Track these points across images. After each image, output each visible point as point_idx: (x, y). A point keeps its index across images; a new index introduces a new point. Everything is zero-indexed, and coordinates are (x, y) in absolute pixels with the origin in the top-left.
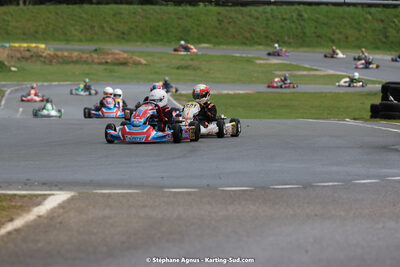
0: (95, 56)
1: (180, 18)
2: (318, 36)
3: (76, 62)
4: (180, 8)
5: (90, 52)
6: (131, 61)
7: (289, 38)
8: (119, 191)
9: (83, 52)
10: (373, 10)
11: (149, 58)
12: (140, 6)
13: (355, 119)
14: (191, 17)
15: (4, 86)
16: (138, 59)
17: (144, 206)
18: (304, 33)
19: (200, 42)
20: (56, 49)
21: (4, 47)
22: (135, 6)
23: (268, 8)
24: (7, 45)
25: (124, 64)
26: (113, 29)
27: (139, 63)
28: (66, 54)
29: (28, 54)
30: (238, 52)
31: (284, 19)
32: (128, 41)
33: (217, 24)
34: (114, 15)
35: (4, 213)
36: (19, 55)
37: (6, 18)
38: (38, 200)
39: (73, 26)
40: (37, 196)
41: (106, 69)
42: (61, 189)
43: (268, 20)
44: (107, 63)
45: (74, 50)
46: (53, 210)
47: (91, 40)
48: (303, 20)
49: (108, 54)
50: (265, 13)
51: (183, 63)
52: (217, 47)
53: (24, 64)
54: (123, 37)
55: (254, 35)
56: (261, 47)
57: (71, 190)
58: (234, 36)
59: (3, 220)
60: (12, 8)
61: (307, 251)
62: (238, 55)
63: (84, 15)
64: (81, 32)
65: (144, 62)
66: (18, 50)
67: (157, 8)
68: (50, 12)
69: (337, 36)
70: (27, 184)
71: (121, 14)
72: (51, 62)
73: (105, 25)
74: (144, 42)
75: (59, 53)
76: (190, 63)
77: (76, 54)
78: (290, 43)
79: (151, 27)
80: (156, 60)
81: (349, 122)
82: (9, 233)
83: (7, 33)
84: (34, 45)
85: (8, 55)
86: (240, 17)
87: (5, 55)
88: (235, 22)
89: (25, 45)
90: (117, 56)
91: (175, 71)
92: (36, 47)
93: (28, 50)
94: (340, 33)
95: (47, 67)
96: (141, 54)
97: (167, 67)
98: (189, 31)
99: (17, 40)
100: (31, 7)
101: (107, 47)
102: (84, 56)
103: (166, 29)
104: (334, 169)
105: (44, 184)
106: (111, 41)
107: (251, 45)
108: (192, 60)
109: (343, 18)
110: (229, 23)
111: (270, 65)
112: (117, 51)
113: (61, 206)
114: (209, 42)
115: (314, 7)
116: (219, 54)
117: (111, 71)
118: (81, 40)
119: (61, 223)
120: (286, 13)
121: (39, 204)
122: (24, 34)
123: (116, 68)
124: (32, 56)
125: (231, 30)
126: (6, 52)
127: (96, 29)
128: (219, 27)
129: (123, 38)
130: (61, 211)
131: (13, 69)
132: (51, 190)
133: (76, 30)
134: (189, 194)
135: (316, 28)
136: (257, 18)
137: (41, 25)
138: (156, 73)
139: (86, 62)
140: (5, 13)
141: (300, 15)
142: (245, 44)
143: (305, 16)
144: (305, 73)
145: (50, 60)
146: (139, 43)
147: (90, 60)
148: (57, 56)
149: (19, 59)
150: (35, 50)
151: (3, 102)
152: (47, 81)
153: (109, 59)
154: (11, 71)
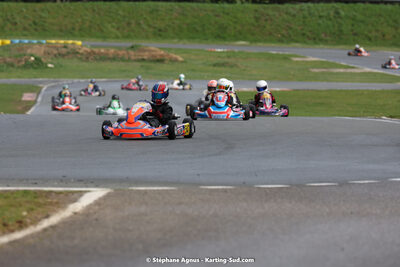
0: (132, 52)
1: (217, 16)
2: (355, 34)
3: (114, 59)
4: (217, 5)
5: (127, 49)
6: (167, 58)
7: (326, 36)
8: (155, 188)
9: (120, 48)
11: (185, 55)
12: (177, 3)
13: (391, 117)
14: (228, 14)
15: (41, 82)
16: (174, 56)
17: (180, 203)
18: (341, 31)
19: (237, 39)
20: (92, 46)
21: (40, 44)
22: (173, 4)
23: (305, 5)
24: (44, 42)
25: (161, 61)
27: (176, 60)
28: (102, 51)
29: (64, 51)
30: (274, 49)
31: (320, 17)
32: (165, 38)
33: (253, 20)
34: (151, 12)
35: (40, 210)
36: (55, 52)
37: (43, 15)
38: (73, 197)
39: (109, 22)
40: (73, 192)
41: (142, 66)
42: (97, 186)
43: (304, 17)
44: (143, 60)
45: (112, 47)
46: (89, 207)
47: (128, 37)
48: (340, 18)
49: (145, 51)
50: (301, 10)
51: (220, 60)
52: (254, 44)
53: (61, 60)
54: (159, 33)
55: (290, 32)
56: (297, 45)
57: (107, 187)
58: (270, 34)
59: (39, 217)
60: (49, 5)
61: (343, 249)
62: (274, 52)
63: (121, 12)
64: (118, 29)
65: (181, 59)
66: (54, 47)
67: (194, 5)
68: (87, 9)
69: (374, 34)
70: (64, 181)
71: (157, 11)
72: (88, 59)
73: (141, 22)
74: (181, 39)
75: (96, 50)
76: (226, 60)
77: (112, 51)
78: (326, 41)
79: (188, 25)
80: (193, 57)
81: (385, 119)
82: (45, 230)
83: (44, 30)
84: (70, 42)
85: (45, 53)
86: (277, 14)
87: (42, 52)
88: (271, 20)
89: (62, 42)
90: (154, 53)
91: (211, 68)
92: (73, 44)
93: (65, 47)
94: (377, 31)
95: (84, 63)
96: (178, 51)
97: (204, 64)
98: (226, 28)
99: (54, 36)
100: (68, 3)
101: (143, 43)
102: (121, 53)
103: (203, 25)
104: (371, 166)
105: (81, 181)
106: (147, 37)
107: (288, 43)
108: (229, 57)
109: (380, 15)
110: (266, 20)
111: (307, 62)
112: (152, 48)
113: (98, 203)
114: (245, 39)
116: (255, 51)
117: (148, 68)
118: (117, 37)
119: (97, 220)
120: (323, 11)
121: (75, 201)
122: (61, 31)
123: (152, 64)
124: (68, 53)
125: (268, 27)
126: (43, 49)
127: (133, 26)
128: (256, 24)
129: (160, 35)
130: (97, 207)
131: (50, 65)
132: (87, 187)
133: (113, 27)
134: (225, 191)
135: (353, 25)
136: (294, 16)
137: (77, 22)
138: (193, 70)
139: (122, 59)
140: (42, 10)
141: (337, 13)
143: (343, 13)
144: (342, 70)
145: (88, 57)
146: (176, 41)
147: (126, 57)
148: (94, 53)
149: (55, 55)
150: (72, 47)
151: (39, 99)
152: (83, 78)
153: (146, 55)
154: (47, 67)
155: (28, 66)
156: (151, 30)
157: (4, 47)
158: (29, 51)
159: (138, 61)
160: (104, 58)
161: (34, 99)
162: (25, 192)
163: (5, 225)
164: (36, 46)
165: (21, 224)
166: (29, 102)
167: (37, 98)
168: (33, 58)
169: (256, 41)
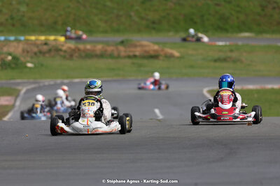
0: (121, 48)
1: (217, 5)
3: (102, 56)
5: (116, 44)
6: (162, 53)
11: (182, 50)
15: (18, 84)
16: (169, 51)
19: (241, 31)
21: (18, 41)
24: (22, 38)
25: (154, 56)
26: (142, 18)
27: (172, 56)
28: (88, 47)
29: (45, 48)
32: (158, 31)
33: (259, 10)
36: (35, 49)
37: (21, 8)
41: (133, 63)
44: (135, 56)
47: (118, 31)
49: (135, 46)
51: (222, 55)
52: (260, 36)
54: (153, 26)
58: (279, 23)
63: (109, 4)
64: (106, 22)
65: (177, 54)
66: (34, 44)
72: (71, 56)
73: (132, 14)
75: (81, 46)
76: (229, 54)
77: (99, 47)
79: (185, 15)
80: (190, 52)
83: (23, 25)
84: (52, 38)
85: (23, 51)
87: (20, 50)
89: (43, 38)
90: (147, 49)
91: (212, 64)
92: (55, 40)
93: (46, 44)
96: (174, 45)
97: (204, 59)
98: (228, 18)
99: (33, 32)
101: (135, 38)
102: (110, 49)
103: (202, 16)
106: (139, 31)
108: (231, 51)
110: (274, 8)
112: (145, 43)
116: (262, 44)
117: (140, 66)
118: (105, 32)
122: (42, 25)
123: (145, 62)
124: (50, 51)
125: (276, 16)
126: (21, 46)
127: (123, 18)
128: (262, 13)
129: (154, 29)
131: (29, 65)
133: (100, 20)
137: (61, 15)
138: (192, 67)
139: (111, 56)
140: (20, 3)
145: (70, 55)
146: (171, 34)
147: (116, 53)
148: (79, 50)
149: (35, 54)
150: (54, 43)
151: (18, 103)
152: (67, 78)
153: (138, 51)
154: (26, 67)
155: (5, 65)
156: (144, 22)
158: (5, 49)
159: (129, 57)
160: (89, 55)
161: (12, 103)
164: (13, 44)
166: (6, 106)
167: (15, 101)
168: (10, 58)
169: (261, 32)
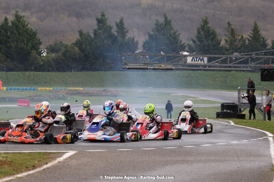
2: (198, 84)
9: (98, 91)
10: (221, 72)
20: (87, 90)
30: (164, 91)
35: (44, 161)
38: (61, 154)
39: (94, 80)
50: (175, 74)
55: (170, 83)
60: (69, 73)
68: (85, 75)
78: (186, 87)
94: (207, 82)
100: (77, 72)
109: (208, 76)
113: (70, 157)
114: (151, 86)
115: (196, 72)
120: (184, 74)
121: (61, 156)
141: (190, 75)
142: (166, 87)
143: (192, 75)
144: (192, 99)
157: (50, 91)
162: (40, 153)
163: (27, 168)
165: (34, 167)
